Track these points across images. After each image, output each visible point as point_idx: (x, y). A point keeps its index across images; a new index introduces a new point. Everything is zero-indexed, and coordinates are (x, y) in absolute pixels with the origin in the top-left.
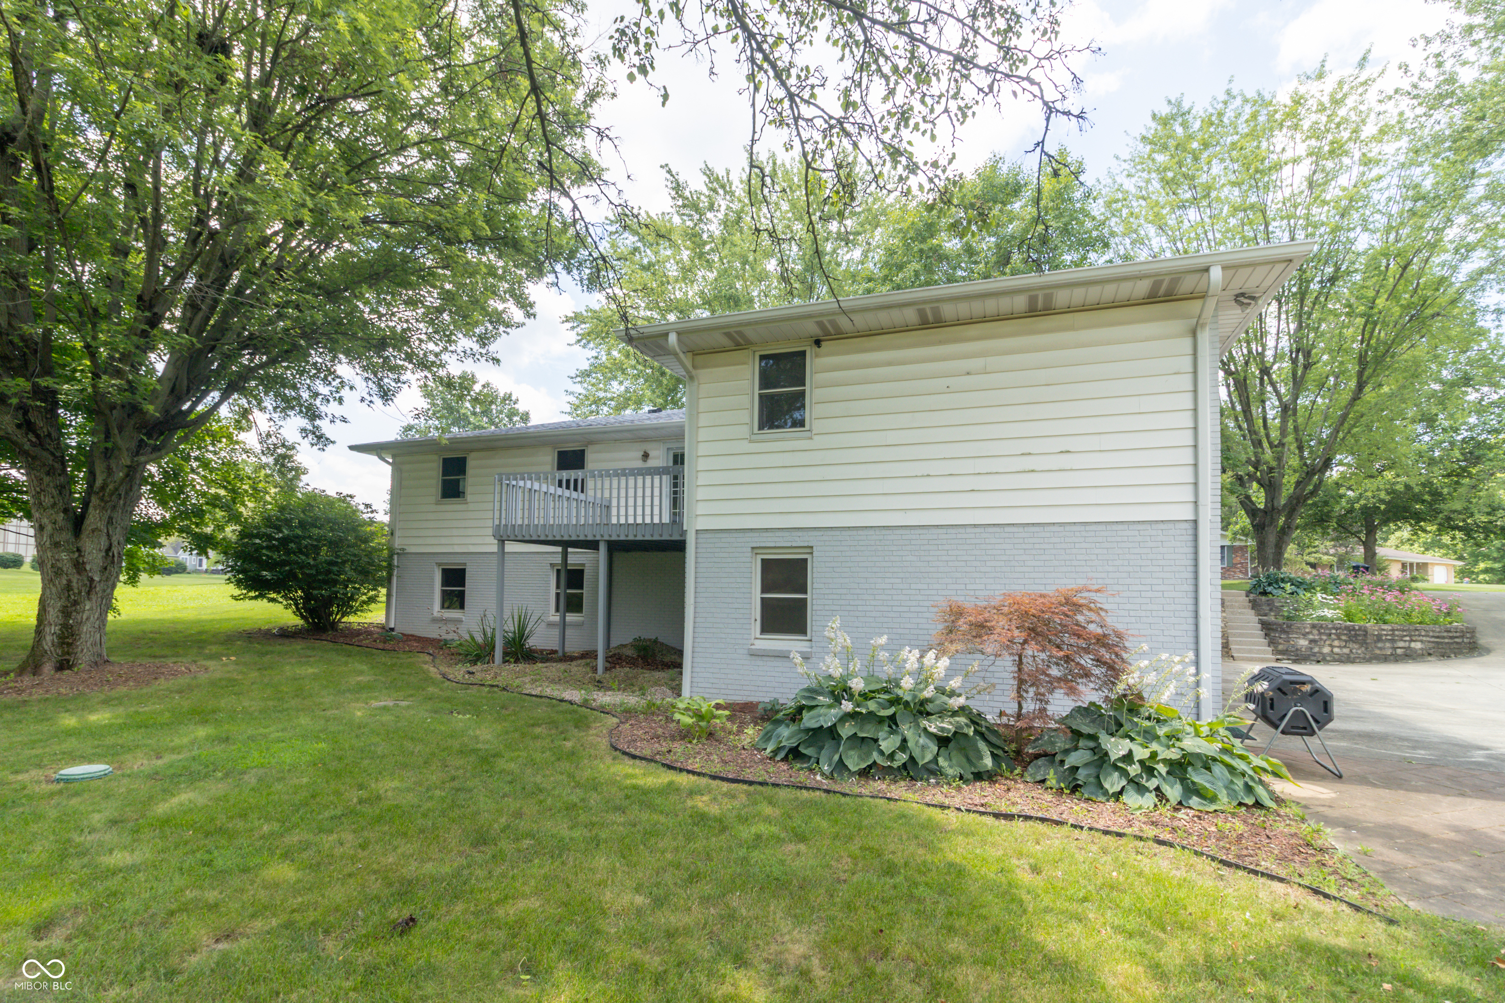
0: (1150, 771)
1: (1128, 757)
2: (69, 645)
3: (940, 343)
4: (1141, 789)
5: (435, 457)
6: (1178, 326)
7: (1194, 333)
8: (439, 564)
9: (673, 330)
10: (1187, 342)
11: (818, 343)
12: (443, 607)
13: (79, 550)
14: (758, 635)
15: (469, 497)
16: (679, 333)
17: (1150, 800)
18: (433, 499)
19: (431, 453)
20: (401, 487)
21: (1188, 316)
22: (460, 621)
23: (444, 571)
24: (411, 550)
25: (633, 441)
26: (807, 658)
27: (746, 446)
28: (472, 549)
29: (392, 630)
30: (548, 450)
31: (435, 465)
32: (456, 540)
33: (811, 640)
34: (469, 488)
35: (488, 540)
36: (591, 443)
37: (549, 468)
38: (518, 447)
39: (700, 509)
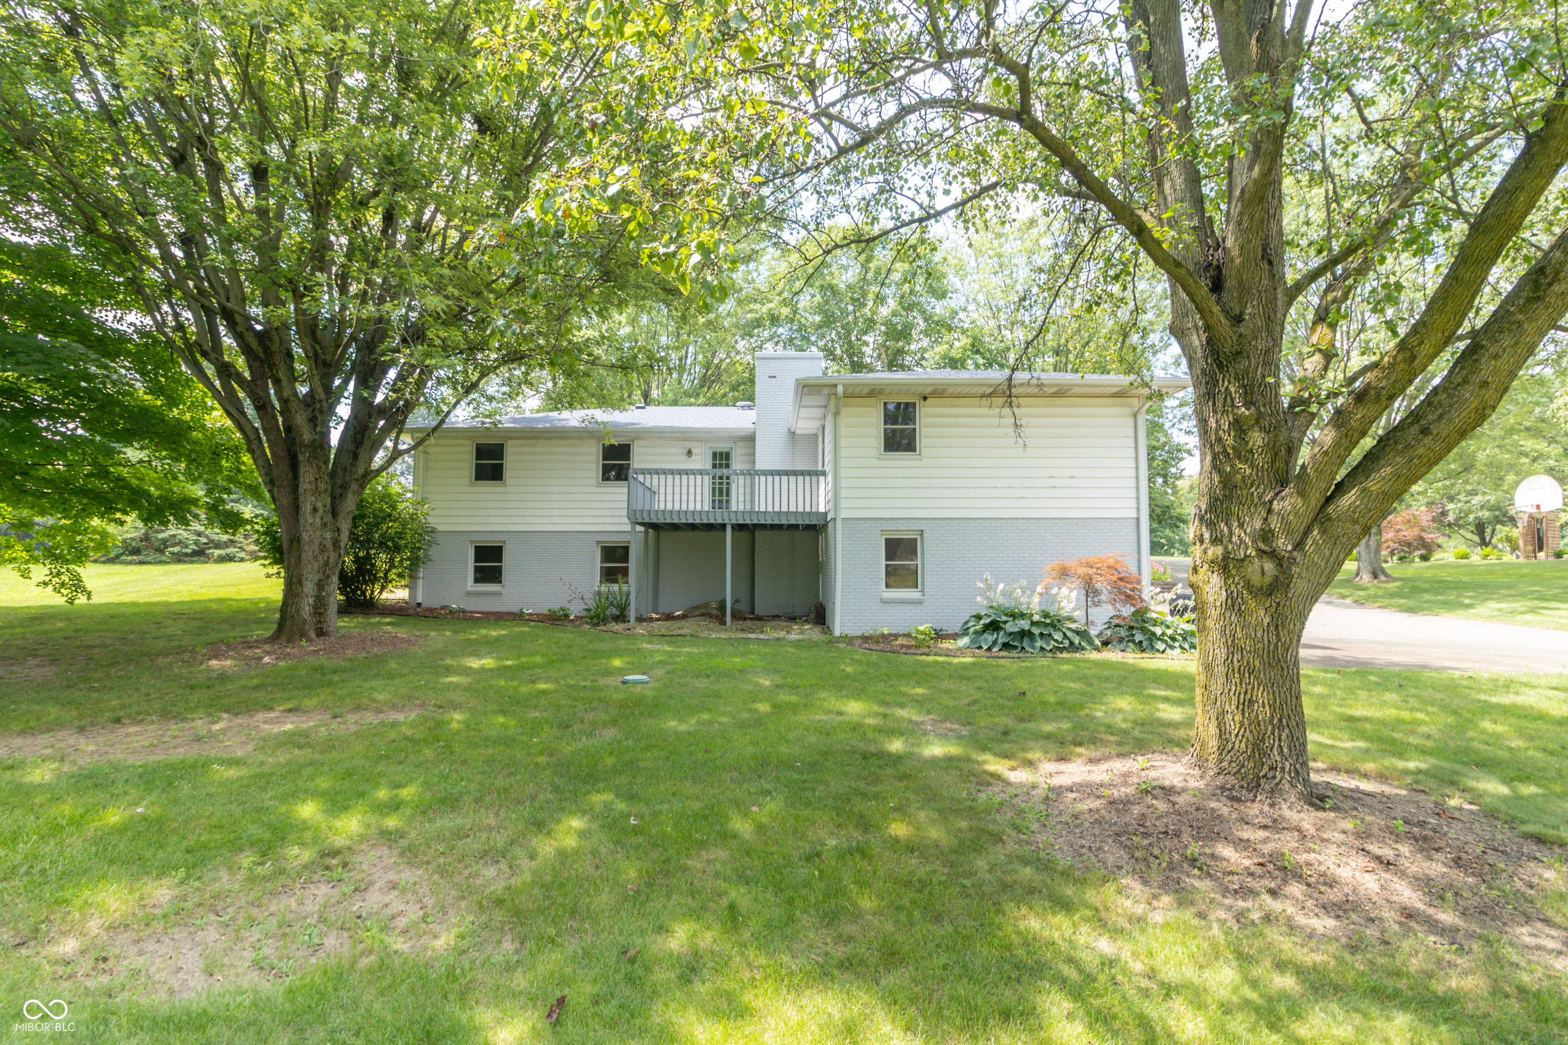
0: (1173, 639)
1: (1163, 634)
2: (321, 614)
4: (1172, 647)
5: (468, 442)
6: (1125, 410)
8: (472, 543)
9: (840, 383)
10: (1131, 421)
11: (925, 398)
12: (477, 582)
14: (883, 590)
15: (508, 482)
16: (844, 386)
17: (1178, 650)
18: (466, 481)
19: (464, 438)
20: (426, 468)
21: (1131, 406)
22: (499, 594)
23: (477, 549)
24: (441, 528)
25: (677, 439)
26: (921, 603)
27: (875, 462)
28: (512, 528)
29: (419, 605)
30: (593, 442)
31: (467, 449)
32: (492, 520)
33: (922, 591)
34: (508, 473)
35: (530, 520)
36: (637, 439)
37: (594, 458)
38: (562, 438)
39: (844, 503)
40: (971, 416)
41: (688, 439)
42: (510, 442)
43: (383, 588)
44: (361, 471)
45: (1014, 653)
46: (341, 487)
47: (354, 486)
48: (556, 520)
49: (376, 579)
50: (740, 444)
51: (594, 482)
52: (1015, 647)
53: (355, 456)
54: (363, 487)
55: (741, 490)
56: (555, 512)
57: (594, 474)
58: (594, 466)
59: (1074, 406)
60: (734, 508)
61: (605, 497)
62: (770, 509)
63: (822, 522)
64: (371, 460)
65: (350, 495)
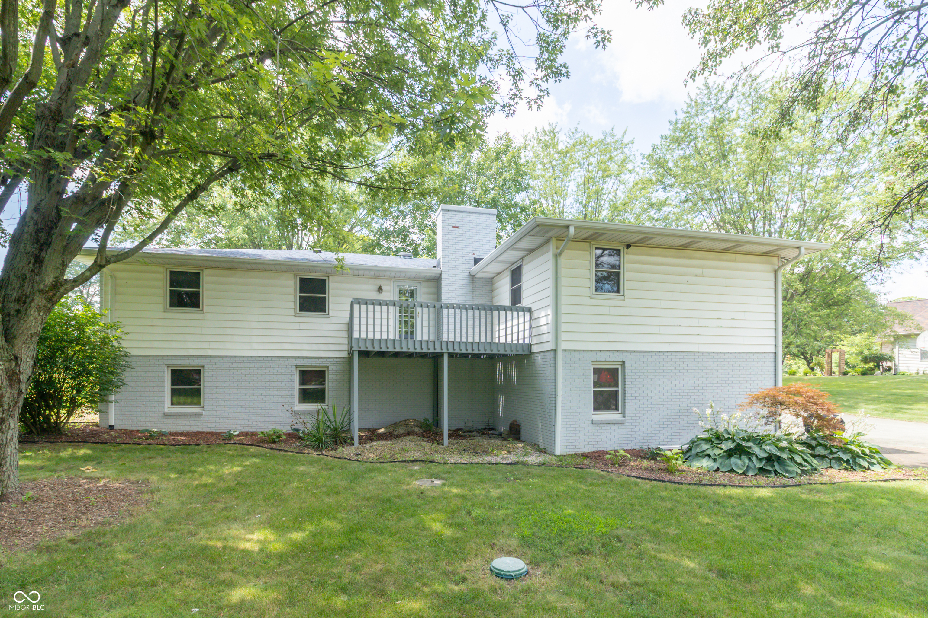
3: (684, 258)
5: (161, 269)
6: (769, 267)
7: (776, 272)
8: (168, 366)
9: (572, 225)
10: (772, 275)
11: (628, 246)
12: (172, 404)
13: (16, 358)
14: (593, 412)
15: (206, 309)
16: (575, 228)
18: (160, 307)
19: (156, 264)
20: (115, 293)
21: (772, 264)
22: (199, 415)
23: (174, 372)
24: (134, 352)
25: (369, 277)
26: (623, 423)
27: (588, 301)
28: (211, 353)
29: (112, 427)
30: (291, 275)
31: (161, 276)
32: (190, 345)
33: (624, 414)
34: (205, 299)
35: (229, 346)
36: (332, 274)
37: (292, 290)
38: (260, 270)
39: (563, 337)
40: (662, 264)
41: (378, 277)
42: (206, 272)
43: (70, 414)
44: (49, 280)
45: (772, 478)
46: (18, 300)
47: (39, 300)
48: (255, 346)
49: (59, 405)
50: (423, 284)
51: (292, 312)
52: (769, 472)
53: (39, 261)
54: (53, 301)
55: (425, 323)
56: (255, 339)
57: (292, 305)
58: (291, 297)
59: (735, 261)
60: (419, 338)
61: (303, 326)
62: (483, 340)
63: (526, 352)
64: (64, 266)
65: (33, 312)
